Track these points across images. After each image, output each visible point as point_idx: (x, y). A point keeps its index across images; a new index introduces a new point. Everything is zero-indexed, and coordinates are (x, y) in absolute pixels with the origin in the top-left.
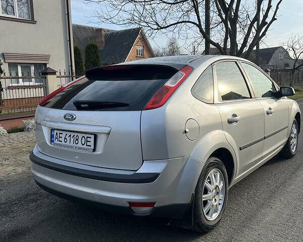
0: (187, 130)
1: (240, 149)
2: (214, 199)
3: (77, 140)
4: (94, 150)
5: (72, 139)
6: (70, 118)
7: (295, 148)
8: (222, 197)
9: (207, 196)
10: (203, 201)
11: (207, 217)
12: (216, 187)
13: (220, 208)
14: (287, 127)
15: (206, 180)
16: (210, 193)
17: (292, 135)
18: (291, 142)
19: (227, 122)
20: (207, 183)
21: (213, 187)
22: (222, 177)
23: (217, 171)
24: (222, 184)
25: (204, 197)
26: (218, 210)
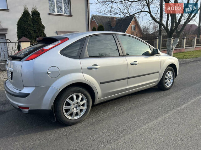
7: (170, 85)
8: (84, 108)
9: (68, 107)
10: (65, 110)
11: (69, 117)
12: (78, 103)
13: (82, 114)
14: (158, 72)
15: (68, 98)
16: (71, 106)
17: (166, 77)
18: (165, 81)
19: (87, 69)
20: (68, 100)
21: (73, 102)
22: (85, 98)
23: (79, 95)
24: (84, 101)
25: (65, 107)
26: (80, 114)
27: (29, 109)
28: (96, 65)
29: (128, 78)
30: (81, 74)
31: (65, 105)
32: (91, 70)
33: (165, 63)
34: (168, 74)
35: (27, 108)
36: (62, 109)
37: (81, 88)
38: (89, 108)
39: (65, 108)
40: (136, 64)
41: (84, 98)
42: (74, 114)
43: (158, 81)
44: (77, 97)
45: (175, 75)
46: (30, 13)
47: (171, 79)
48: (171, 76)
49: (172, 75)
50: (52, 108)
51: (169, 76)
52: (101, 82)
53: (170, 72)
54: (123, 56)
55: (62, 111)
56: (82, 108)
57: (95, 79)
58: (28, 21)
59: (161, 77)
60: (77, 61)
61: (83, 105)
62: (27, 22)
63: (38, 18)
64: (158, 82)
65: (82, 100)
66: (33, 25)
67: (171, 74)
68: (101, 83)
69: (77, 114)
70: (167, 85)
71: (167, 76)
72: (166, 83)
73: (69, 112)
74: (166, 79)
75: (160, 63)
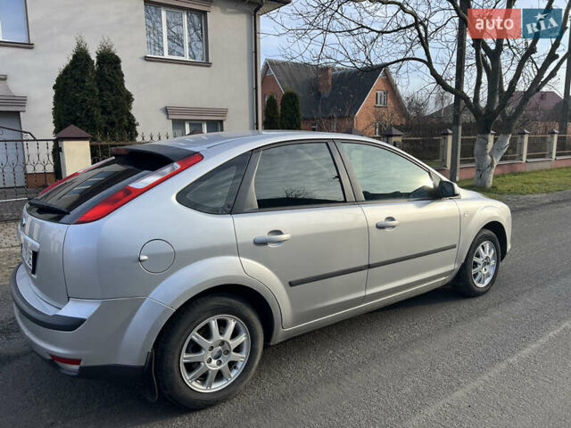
0: (144, 258)
2: (215, 361)
4: (34, 272)
7: (487, 281)
8: (241, 358)
9: (193, 357)
10: (186, 364)
11: (198, 387)
12: (222, 343)
13: (234, 374)
14: (454, 247)
15: (195, 332)
16: (204, 352)
17: (475, 259)
18: (473, 271)
19: (252, 243)
20: (195, 336)
21: (210, 342)
22: (243, 327)
23: (228, 319)
24: (242, 338)
25: (186, 357)
26: (230, 376)
27: (82, 364)
28: (279, 232)
29: (369, 267)
30: (235, 259)
31: (187, 352)
32: (264, 247)
33: (473, 220)
34: (481, 250)
35: (77, 362)
36: (176, 365)
37: (233, 301)
38: (255, 358)
39: (185, 359)
40: (394, 227)
41: (242, 329)
42: (211, 376)
43: (453, 270)
44: (222, 325)
45: (501, 253)
46: (94, 57)
47: (488, 264)
48: (490, 256)
49: (493, 252)
50: (149, 362)
51: (484, 255)
52: (292, 279)
53: (487, 245)
54: (356, 202)
55: (176, 370)
56: (234, 356)
57: (276, 273)
58: (87, 80)
59: (463, 261)
60: (225, 222)
61: (238, 350)
62: (84, 82)
63: (115, 71)
64: (454, 274)
65: (235, 334)
66: (101, 90)
67: (490, 251)
68: (291, 284)
69: (220, 376)
70: (479, 282)
71: (478, 256)
72: (475, 276)
73: (198, 372)
74: (476, 264)
75: (461, 219)
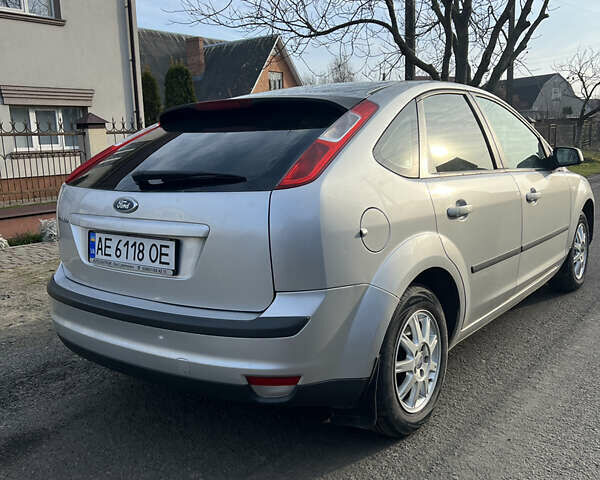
0: (365, 231)
1: (473, 271)
2: (418, 371)
3: (140, 251)
4: (176, 272)
5: (131, 251)
6: (127, 206)
7: (582, 272)
8: (435, 367)
9: (403, 365)
10: (398, 375)
11: (406, 406)
12: (424, 346)
13: (431, 389)
14: (568, 228)
15: (403, 332)
16: (411, 359)
18: (574, 260)
19: (446, 216)
20: (404, 338)
21: (415, 345)
22: (434, 327)
23: (426, 315)
24: (435, 341)
25: (397, 366)
26: (428, 392)
27: (300, 383)
29: (522, 249)
30: (435, 235)
31: (398, 359)
32: (455, 222)
35: (291, 380)
36: (392, 376)
40: (536, 200)
45: (589, 238)
47: (583, 250)
48: (584, 242)
50: (374, 373)
52: (472, 265)
56: (431, 364)
59: (571, 247)
64: (563, 261)
67: (583, 235)
70: (577, 272)
71: (577, 241)
72: (575, 264)
73: (408, 386)
74: (576, 251)
